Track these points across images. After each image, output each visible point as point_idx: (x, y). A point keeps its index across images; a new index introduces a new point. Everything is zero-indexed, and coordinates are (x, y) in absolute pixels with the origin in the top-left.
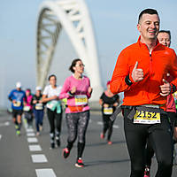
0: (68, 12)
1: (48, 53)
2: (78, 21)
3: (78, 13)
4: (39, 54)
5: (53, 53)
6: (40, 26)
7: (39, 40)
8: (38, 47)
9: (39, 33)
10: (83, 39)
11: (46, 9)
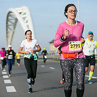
0: (20, 13)
1: (12, 32)
2: (25, 18)
3: (25, 14)
4: (7, 33)
5: (13, 33)
6: (8, 20)
7: (7, 26)
8: (7, 29)
9: (7, 23)
10: (28, 26)
11: (10, 12)
